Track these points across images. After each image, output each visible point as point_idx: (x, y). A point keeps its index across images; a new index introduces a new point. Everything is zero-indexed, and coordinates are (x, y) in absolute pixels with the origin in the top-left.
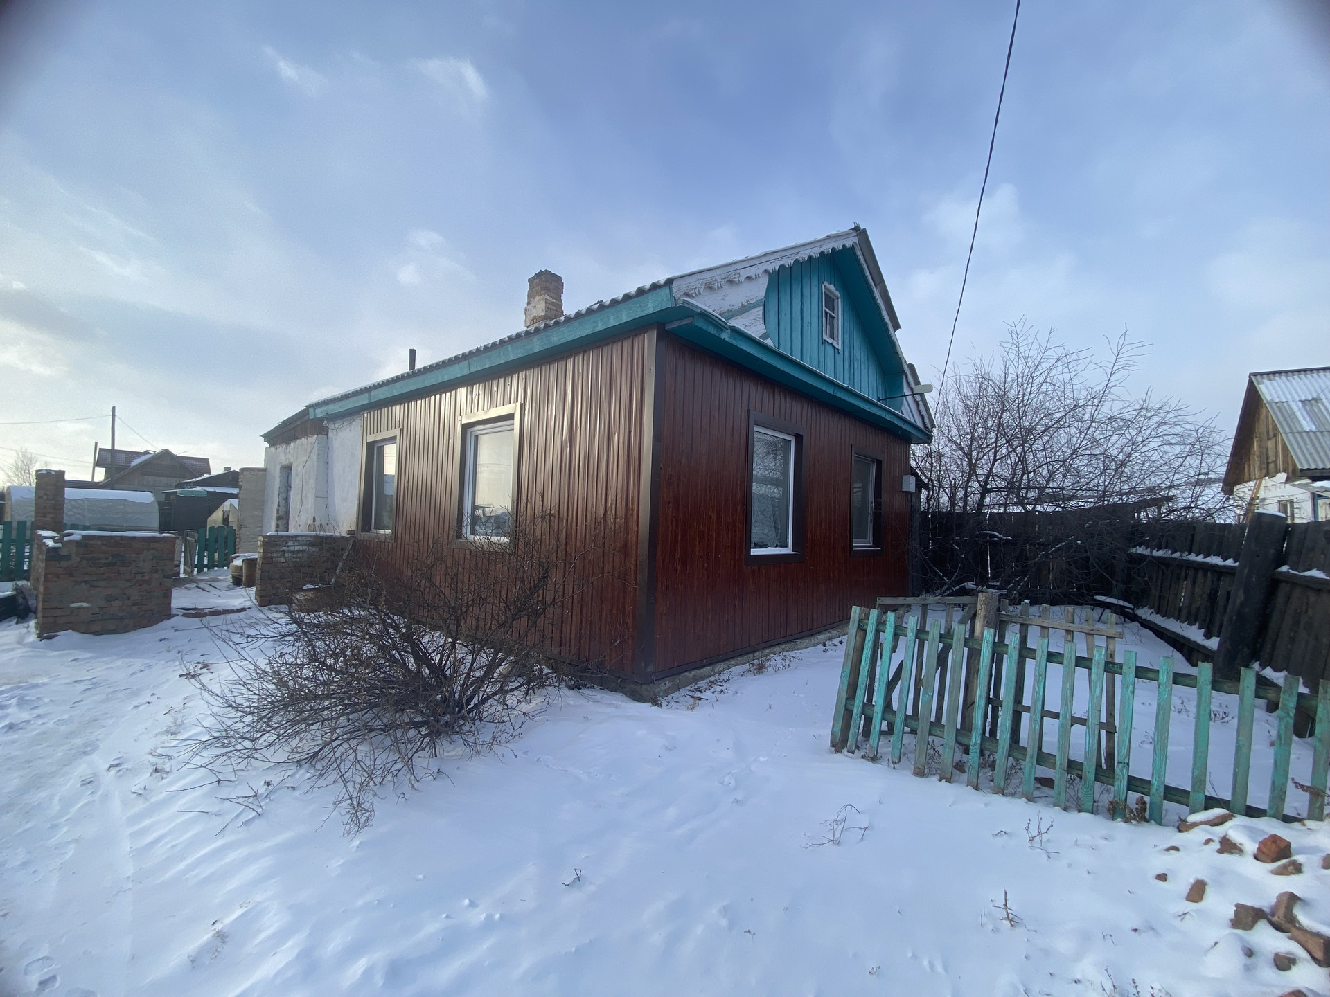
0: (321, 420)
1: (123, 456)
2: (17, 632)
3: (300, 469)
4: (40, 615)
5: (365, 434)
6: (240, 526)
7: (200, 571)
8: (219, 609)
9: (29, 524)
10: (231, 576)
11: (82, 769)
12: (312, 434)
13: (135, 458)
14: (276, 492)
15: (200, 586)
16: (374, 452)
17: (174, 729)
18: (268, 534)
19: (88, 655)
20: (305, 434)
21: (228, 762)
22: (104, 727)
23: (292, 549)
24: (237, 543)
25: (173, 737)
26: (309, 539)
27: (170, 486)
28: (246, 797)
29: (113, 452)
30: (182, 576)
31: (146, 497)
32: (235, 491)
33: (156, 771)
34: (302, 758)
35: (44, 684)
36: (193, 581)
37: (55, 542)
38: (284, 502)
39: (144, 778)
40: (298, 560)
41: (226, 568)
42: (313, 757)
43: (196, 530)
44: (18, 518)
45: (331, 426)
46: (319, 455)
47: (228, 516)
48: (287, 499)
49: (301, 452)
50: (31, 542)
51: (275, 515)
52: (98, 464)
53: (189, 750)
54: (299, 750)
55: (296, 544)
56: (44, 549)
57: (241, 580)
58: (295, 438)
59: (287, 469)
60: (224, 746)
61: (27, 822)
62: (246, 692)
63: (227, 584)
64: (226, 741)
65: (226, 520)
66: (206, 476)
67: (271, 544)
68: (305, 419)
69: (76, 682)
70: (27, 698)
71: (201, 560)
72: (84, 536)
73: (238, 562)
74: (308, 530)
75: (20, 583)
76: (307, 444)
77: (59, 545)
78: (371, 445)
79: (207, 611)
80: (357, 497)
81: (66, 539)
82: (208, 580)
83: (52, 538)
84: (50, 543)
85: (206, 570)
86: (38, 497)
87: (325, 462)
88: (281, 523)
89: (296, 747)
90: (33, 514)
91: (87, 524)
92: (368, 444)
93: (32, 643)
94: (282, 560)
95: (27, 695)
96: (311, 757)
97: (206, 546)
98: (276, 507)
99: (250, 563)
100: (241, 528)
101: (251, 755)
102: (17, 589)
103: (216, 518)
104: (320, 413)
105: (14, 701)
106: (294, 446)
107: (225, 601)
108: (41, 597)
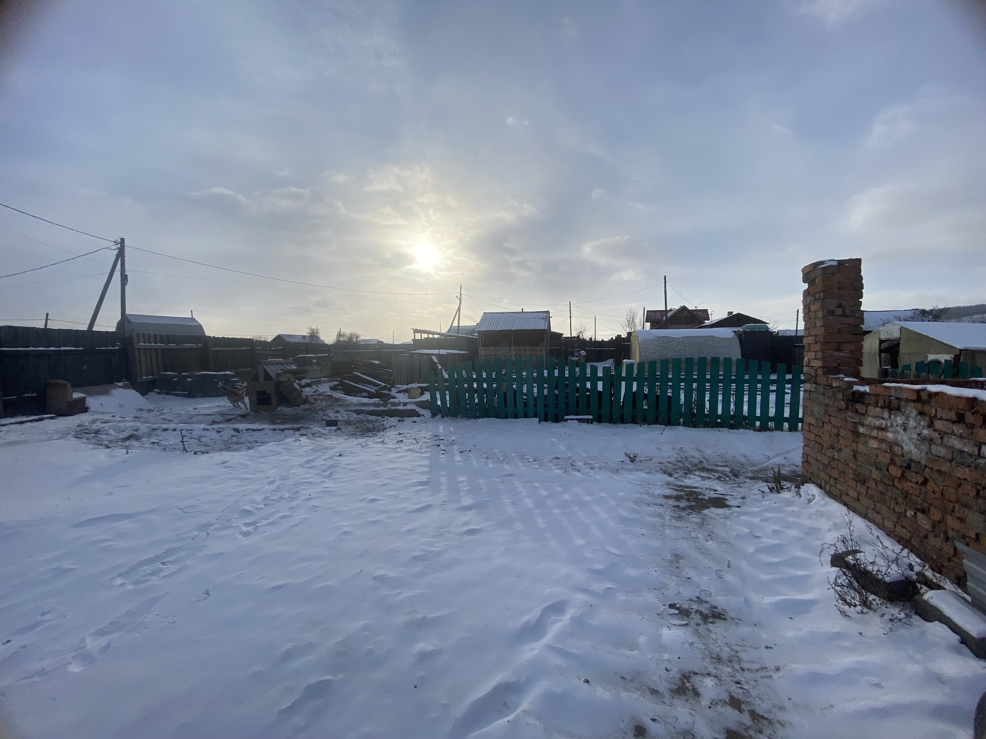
1: (659, 313)
29: (656, 312)
52: (647, 321)
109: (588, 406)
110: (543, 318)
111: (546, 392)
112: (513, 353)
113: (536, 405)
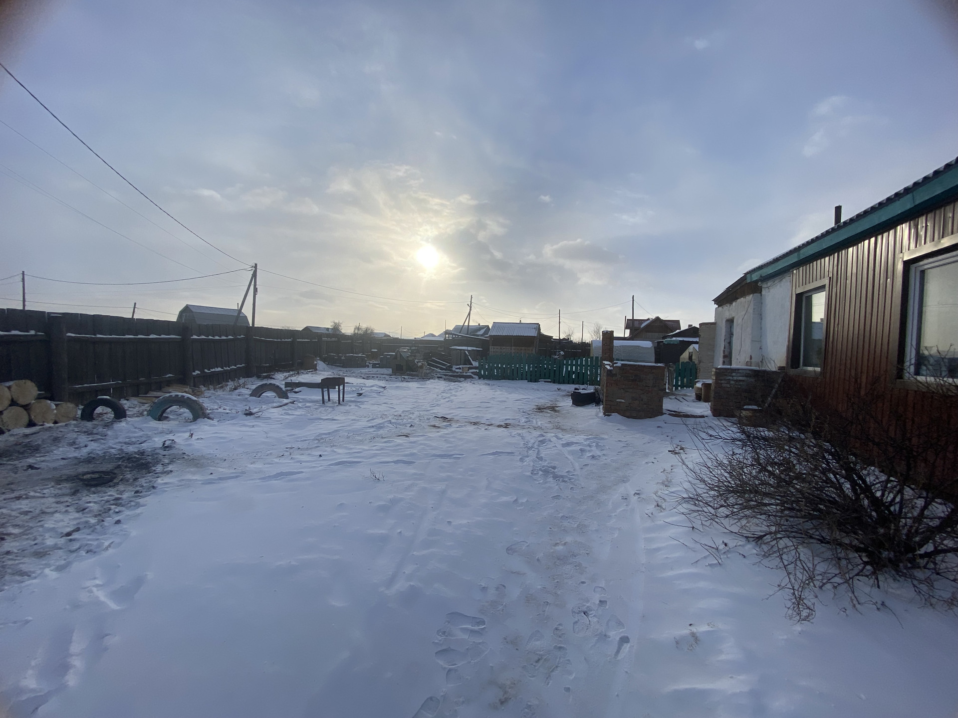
0: (756, 282)
1: (638, 322)
2: (595, 410)
3: (740, 321)
4: (604, 403)
5: (794, 288)
6: (700, 362)
7: (676, 389)
8: (688, 414)
9: (599, 358)
10: (695, 394)
11: (622, 489)
12: (749, 294)
13: (642, 323)
14: (723, 338)
15: (678, 398)
16: (803, 302)
17: (666, 483)
18: (719, 367)
19: (624, 428)
20: (743, 295)
21: (698, 517)
22: (632, 469)
23: (735, 378)
24: (698, 373)
25: (666, 488)
26: (748, 372)
27: (659, 338)
28: (710, 547)
29: (633, 320)
30: (667, 391)
31: (647, 344)
32: (697, 339)
33: (658, 506)
34: (750, 535)
35: (606, 439)
36: (673, 394)
37: (610, 367)
38: (728, 345)
39: (651, 508)
40: (739, 387)
41: (691, 388)
42: (759, 539)
43: (674, 363)
44: (595, 356)
45: (764, 285)
46: (754, 309)
47: (692, 355)
48: (730, 343)
49: (741, 308)
50: (600, 366)
51: (722, 354)
52: (626, 328)
53: (675, 500)
54: (747, 529)
55: (739, 375)
56: (606, 370)
57: (701, 397)
58: (736, 299)
59: (730, 321)
60: (695, 505)
61: (599, 509)
62: (709, 473)
63: (692, 399)
64: (697, 502)
65: (690, 357)
66: (678, 331)
67: (720, 373)
68: (744, 283)
69: (619, 441)
70: (599, 444)
71: (677, 382)
72: (622, 364)
73: (699, 385)
74: (747, 365)
75: (596, 387)
76: (745, 302)
77: (612, 368)
78: (799, 297)
79: (681, 414)
80: (787, 340)
81: (615, 365)
82: (681, 395)
83: (609, 365)
84: (608, 367)
85: (679, 388)
86: (603, 345)
87: (759, 314)
88: (727, 360)
89: (744, 525)
90: (601, 353)
91: (623, 359)
92: (797, 295)
93: (601, 417)
94: (728, 386)
95: (600, 443)
96: (757, 538)
97: (680, 374)
98: (723, 348)
99: (707, 386)
100: (700, 363)
101: (714, 517)
102: (596, 389)
103: (685, 356)
104: (755, 277)
105: (594, 444)
106: (735, 305)
107: (692, 409)
108: (605, 395)
109: (550, 376)
110: (535, 328)
111: (531, 369)
112: (513, 351)
113: (526, 375)
